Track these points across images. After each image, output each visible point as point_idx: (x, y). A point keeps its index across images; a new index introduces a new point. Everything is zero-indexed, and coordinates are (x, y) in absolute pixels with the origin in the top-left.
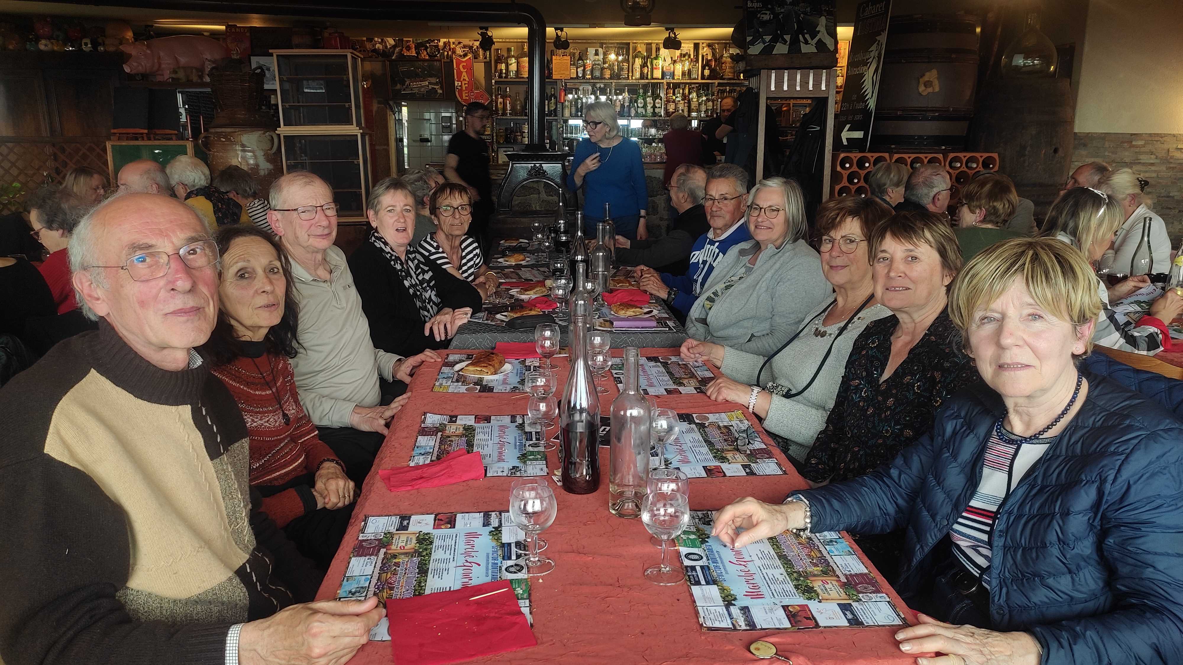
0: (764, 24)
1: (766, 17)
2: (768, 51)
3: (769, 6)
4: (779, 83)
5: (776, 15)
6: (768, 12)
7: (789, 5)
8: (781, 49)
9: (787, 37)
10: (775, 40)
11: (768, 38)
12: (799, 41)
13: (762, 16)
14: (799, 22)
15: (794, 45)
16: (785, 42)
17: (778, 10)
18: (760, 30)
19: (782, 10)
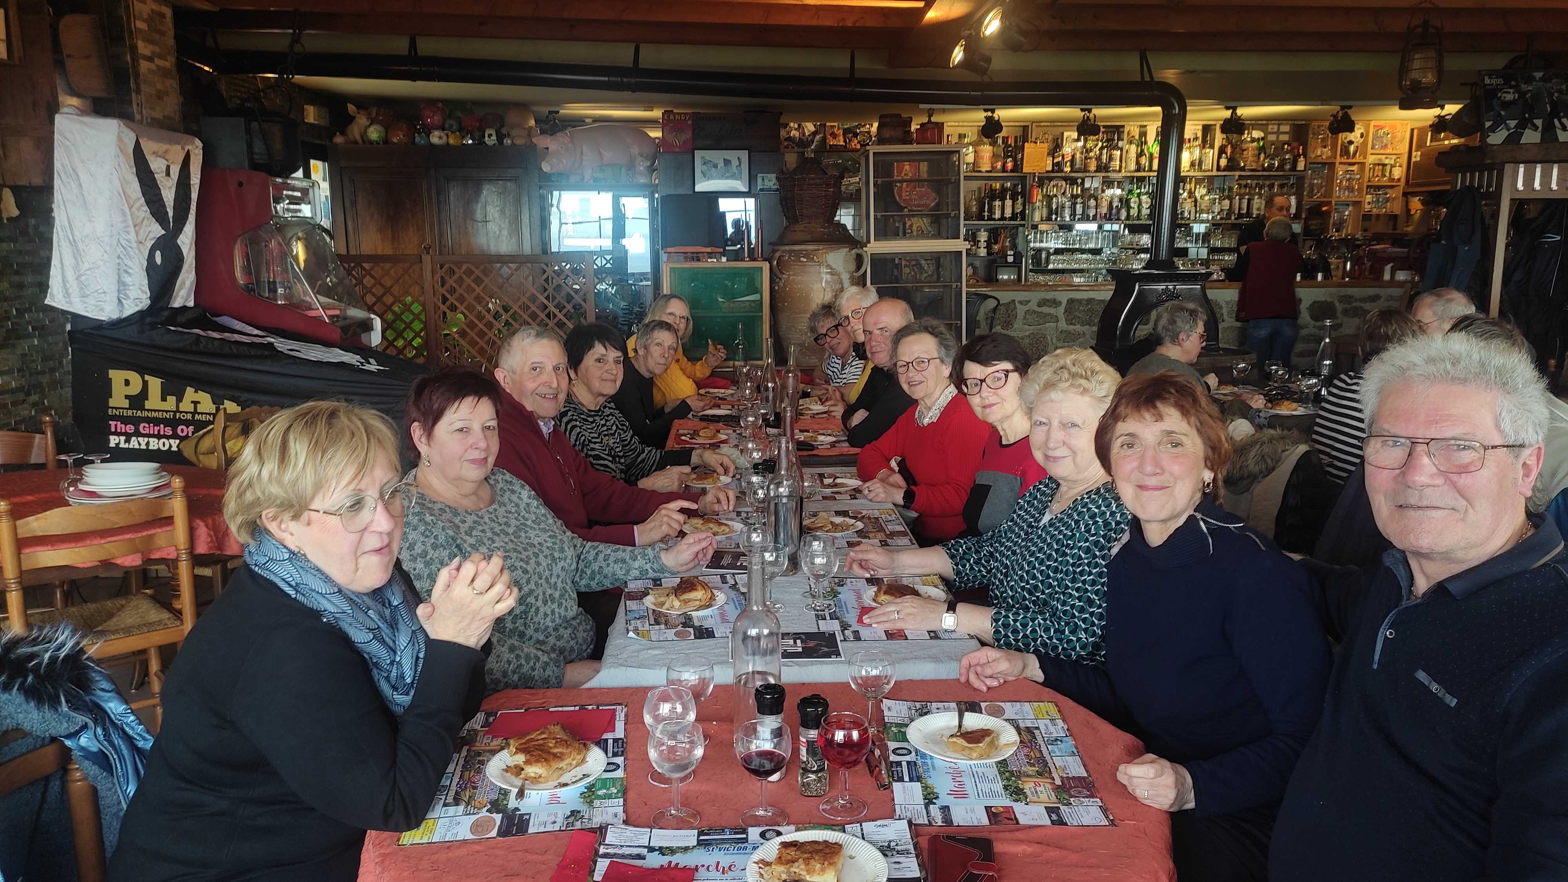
0: (1506, 105)
1: (1509, 97)
2: (1514, 139)
3: (1513, 83)
4: (1529, 179)
5: (1522, 95)
6: (1512, 91)
7: (1539, 81)
8: (1531, 137)
9: (1539, 122)
10: (1523, 125)
11: (1512, 123)
12: (1554, 127)
13: (1504, 95)
14: (1553, 103)
15: (1549, 131)
16: (1536, 128)
17: (1524, 87)
18: (1503, 113)
19: (1530, 88)
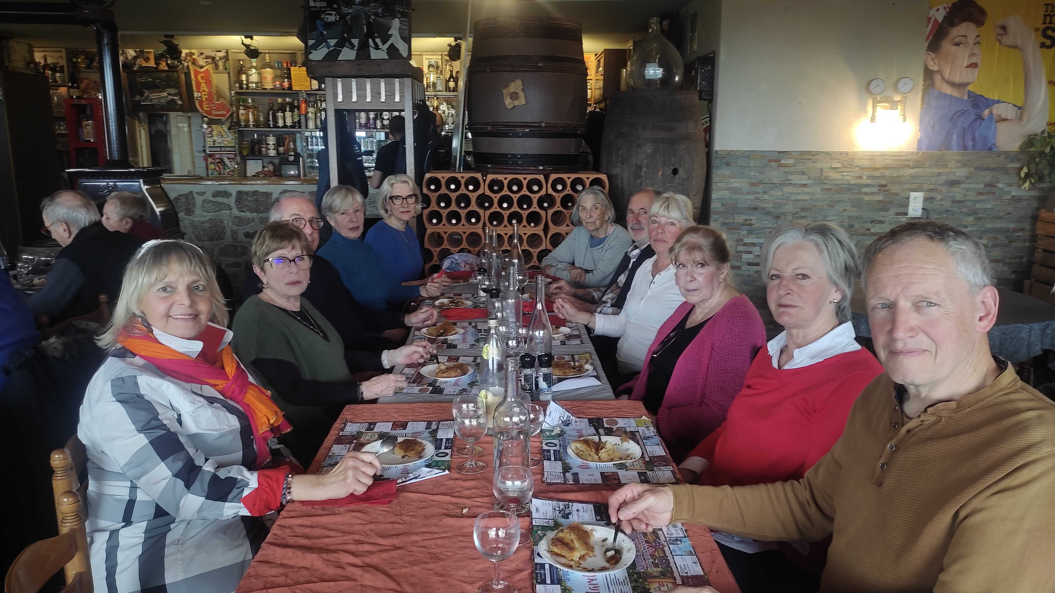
0: (328, 25)
1: (331, 19)
2: (332, 56)
3: (335, 6)
4: (347, 93)
5: (343, 16)
6: (333, 13)
7: (358, 5)
8: (348, 54)
9: (355, 42)
10: (341, 44)
11: (332, 42)
12: (368, 46)
13: (327, 16)
14: (369, 25)
15: (363, 49)
16: (353, 46)
17: (345, 10)
18: (325, 32)
19: (350, 11)
